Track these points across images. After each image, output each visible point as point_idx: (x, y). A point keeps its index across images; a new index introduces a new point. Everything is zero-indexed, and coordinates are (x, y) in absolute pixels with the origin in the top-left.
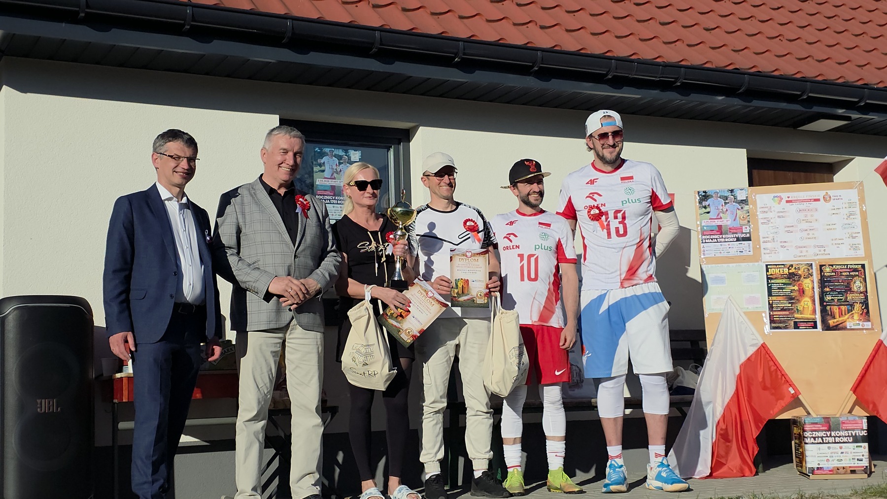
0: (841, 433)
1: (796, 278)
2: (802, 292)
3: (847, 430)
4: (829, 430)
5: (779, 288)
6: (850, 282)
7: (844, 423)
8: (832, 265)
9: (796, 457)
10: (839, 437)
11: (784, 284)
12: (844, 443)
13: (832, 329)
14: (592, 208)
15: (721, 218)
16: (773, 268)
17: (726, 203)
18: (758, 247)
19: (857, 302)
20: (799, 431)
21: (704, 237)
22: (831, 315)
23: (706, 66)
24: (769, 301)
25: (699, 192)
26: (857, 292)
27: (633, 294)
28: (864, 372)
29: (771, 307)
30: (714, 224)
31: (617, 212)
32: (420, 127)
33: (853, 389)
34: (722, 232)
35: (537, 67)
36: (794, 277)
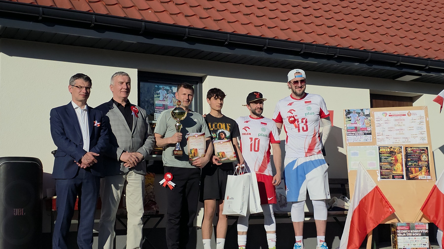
0: (415, 231)
1: (394, 153)
2: (397, 160)
3: (418, 230)
4: (409, 229)
5: (385, 159)
6: (420, 156)
7: (416, 226)
8: (412, 148)
9: (393, 242)
10: (414, 233)
11: (388, 156)
12: (417, 236)
13: (411, 179)
14: (290, 117)
15: (356, 123)
16: (382, 148)
17: (359, 116)
18: (375, 138)
19: (424, 166)
20: (395, 230)
21: (348, 133)
22: (411, 172)
23: (350, 48)
24: (380, 165)
25: (345, 110)
26: (424, 161)
27: (310, 160)
28: (427, 201)
29: (381, 168)
30: (353, 126)
31: (303, 119)
32: (208, 76)
33: (421, 209)
34: (357, 130)
35: (266, 47)
36: (392, 153)
